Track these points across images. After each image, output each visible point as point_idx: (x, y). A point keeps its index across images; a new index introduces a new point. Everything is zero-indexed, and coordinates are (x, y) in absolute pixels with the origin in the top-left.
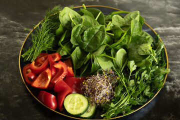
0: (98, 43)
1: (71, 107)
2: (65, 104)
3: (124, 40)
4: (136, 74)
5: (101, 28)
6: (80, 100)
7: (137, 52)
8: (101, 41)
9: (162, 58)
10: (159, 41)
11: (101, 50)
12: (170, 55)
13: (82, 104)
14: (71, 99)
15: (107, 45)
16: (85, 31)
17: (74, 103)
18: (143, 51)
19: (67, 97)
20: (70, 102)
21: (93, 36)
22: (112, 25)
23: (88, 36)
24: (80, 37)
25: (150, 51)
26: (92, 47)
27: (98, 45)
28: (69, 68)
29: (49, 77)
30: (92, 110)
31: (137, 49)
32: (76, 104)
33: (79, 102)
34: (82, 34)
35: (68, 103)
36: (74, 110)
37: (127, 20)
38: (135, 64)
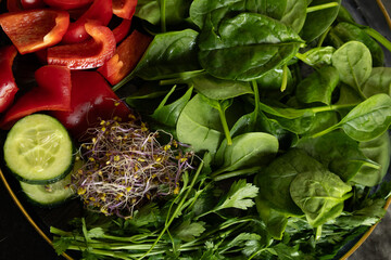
0: (239, 69)
1: (22, 145)
2: (18, 126)
3: (306, 121)
4: (231, 222)
5: (288, 41)
6: (56, 150)
7: (294, 177)
8: (250, 74)
9: (339, 243)
10: (381, 202)
11: (226, 92)
12: (374, 253)
13: (51, 161)
14: (41, 130)
15: (256, 93)
16: (247, 11)
17: (36, 143)
18: (307, 190)
19: (39, 116)
20: (34, 132)
21: (251, 42)
22: (327, 58)
23: (241, 32)
24: (222, 15)
25: (320, 206)
26: (219, 63)
27: (234, 73)
28: (116, 58)
29: (48, 39)
30: (59, 193)
31: (306, 170)
32: (38, 148)
33: (47, 152)
34: (233, 14)
35: (27, 130)
36: (21, 157)
37: (376, 79)
38: (253, 199)
